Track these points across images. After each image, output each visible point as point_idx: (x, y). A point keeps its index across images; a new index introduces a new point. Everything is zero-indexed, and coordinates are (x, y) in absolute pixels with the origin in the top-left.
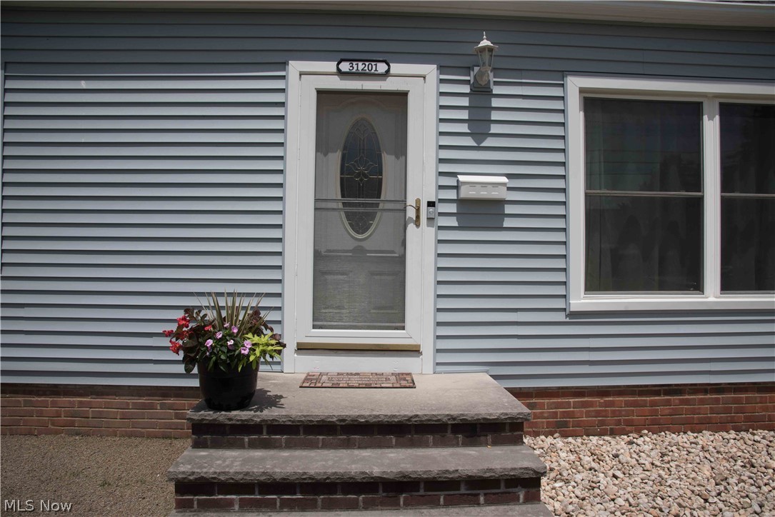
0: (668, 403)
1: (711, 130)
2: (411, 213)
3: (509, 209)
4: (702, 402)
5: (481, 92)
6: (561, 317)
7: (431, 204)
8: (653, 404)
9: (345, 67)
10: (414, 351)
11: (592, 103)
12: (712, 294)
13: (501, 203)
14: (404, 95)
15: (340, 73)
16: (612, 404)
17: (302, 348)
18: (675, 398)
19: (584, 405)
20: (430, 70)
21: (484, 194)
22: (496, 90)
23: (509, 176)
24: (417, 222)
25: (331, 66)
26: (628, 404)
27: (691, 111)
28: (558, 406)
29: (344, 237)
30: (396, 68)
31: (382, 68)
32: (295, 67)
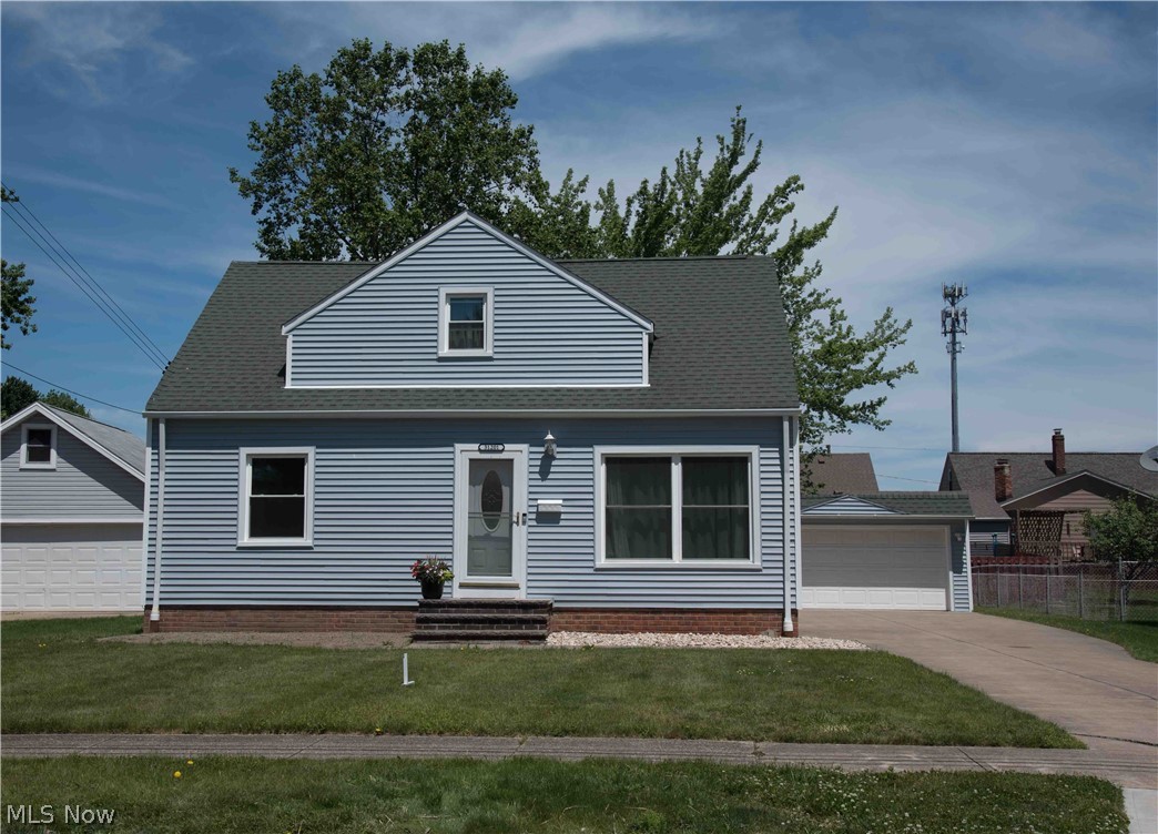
0: (653, 619)
1: (676, 471)
2: (515, 519)
3: (563, 516)
4: (672, 618)
5: (548, 458)
6: (591, 571)
7: (524, 515)
8: (645, 619)
9: (483, 447)
10: (516, 587)
11: (610, 461)
12: (677, 559)
13: (559, 514)
14: (512, 460)
15: (480, 450)
16: (621, 618)
17: (462, 586)
18: (657, 616)
19: (606, 618)
20: (524, 447)
21: (550, 509)
22: (558, 456)
23: (564, 500)
24: (517, 523)
25: (475, 446)
26: (632, 618)
27: (666, 461)
28: (591, 618)
29: (483, 529)
30: (508, 447)
31: (500, 447)
32: (459, 447)
